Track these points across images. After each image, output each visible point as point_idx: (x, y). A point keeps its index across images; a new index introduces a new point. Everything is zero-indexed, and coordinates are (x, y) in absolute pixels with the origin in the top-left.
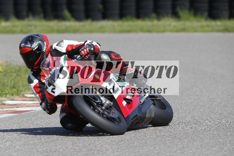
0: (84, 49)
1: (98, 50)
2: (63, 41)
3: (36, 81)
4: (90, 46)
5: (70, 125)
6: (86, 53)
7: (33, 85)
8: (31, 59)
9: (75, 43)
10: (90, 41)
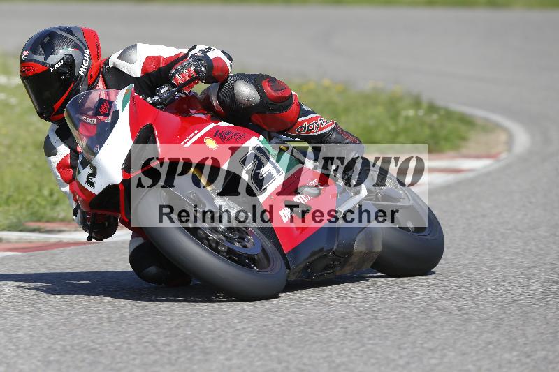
0: (183, 67)
1: (222, 71)
2: (135, 45)
3: (63, 151)
4: (200, 60)
5: (152, 270)
6: (188, 78)
7: (55, 160)
8: (47, 94)
9: (167, 52)
10: (204, 47)
